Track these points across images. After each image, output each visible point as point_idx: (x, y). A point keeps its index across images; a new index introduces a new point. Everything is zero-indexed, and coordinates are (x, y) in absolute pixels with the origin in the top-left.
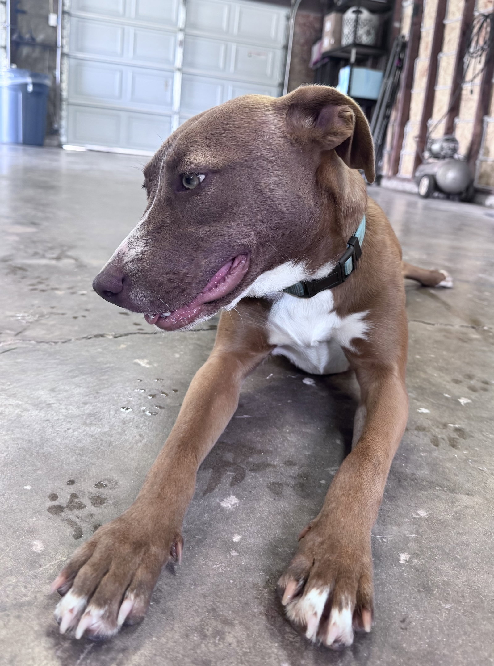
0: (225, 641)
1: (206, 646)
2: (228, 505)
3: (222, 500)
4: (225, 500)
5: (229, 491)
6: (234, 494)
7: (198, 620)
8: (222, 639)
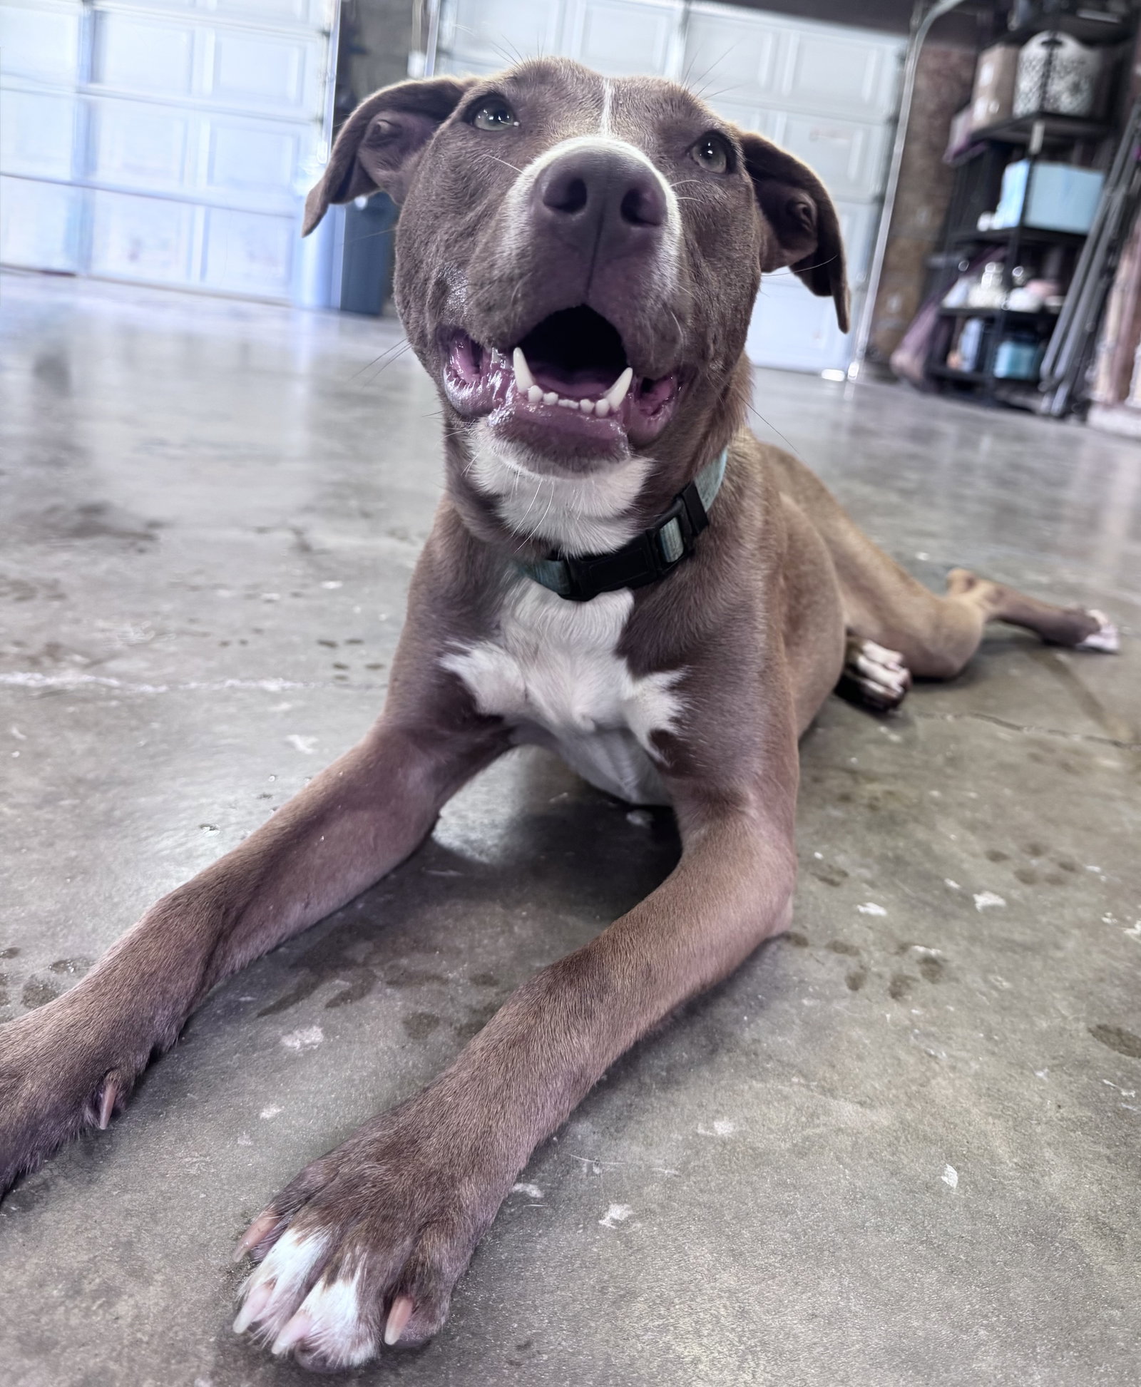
0: (112, 1310)
1: (67, 1311)
2: (297, 1044)
3: (290, 1032)
4: (296, 1032)
5: (316, 1017)
6: (321, 1025)
7: (86, 1258)
8: (109, 1304)
